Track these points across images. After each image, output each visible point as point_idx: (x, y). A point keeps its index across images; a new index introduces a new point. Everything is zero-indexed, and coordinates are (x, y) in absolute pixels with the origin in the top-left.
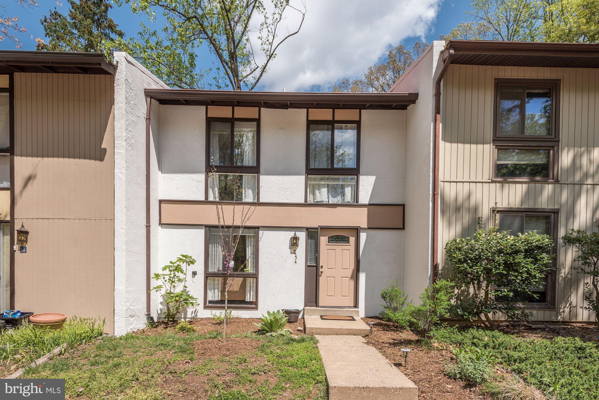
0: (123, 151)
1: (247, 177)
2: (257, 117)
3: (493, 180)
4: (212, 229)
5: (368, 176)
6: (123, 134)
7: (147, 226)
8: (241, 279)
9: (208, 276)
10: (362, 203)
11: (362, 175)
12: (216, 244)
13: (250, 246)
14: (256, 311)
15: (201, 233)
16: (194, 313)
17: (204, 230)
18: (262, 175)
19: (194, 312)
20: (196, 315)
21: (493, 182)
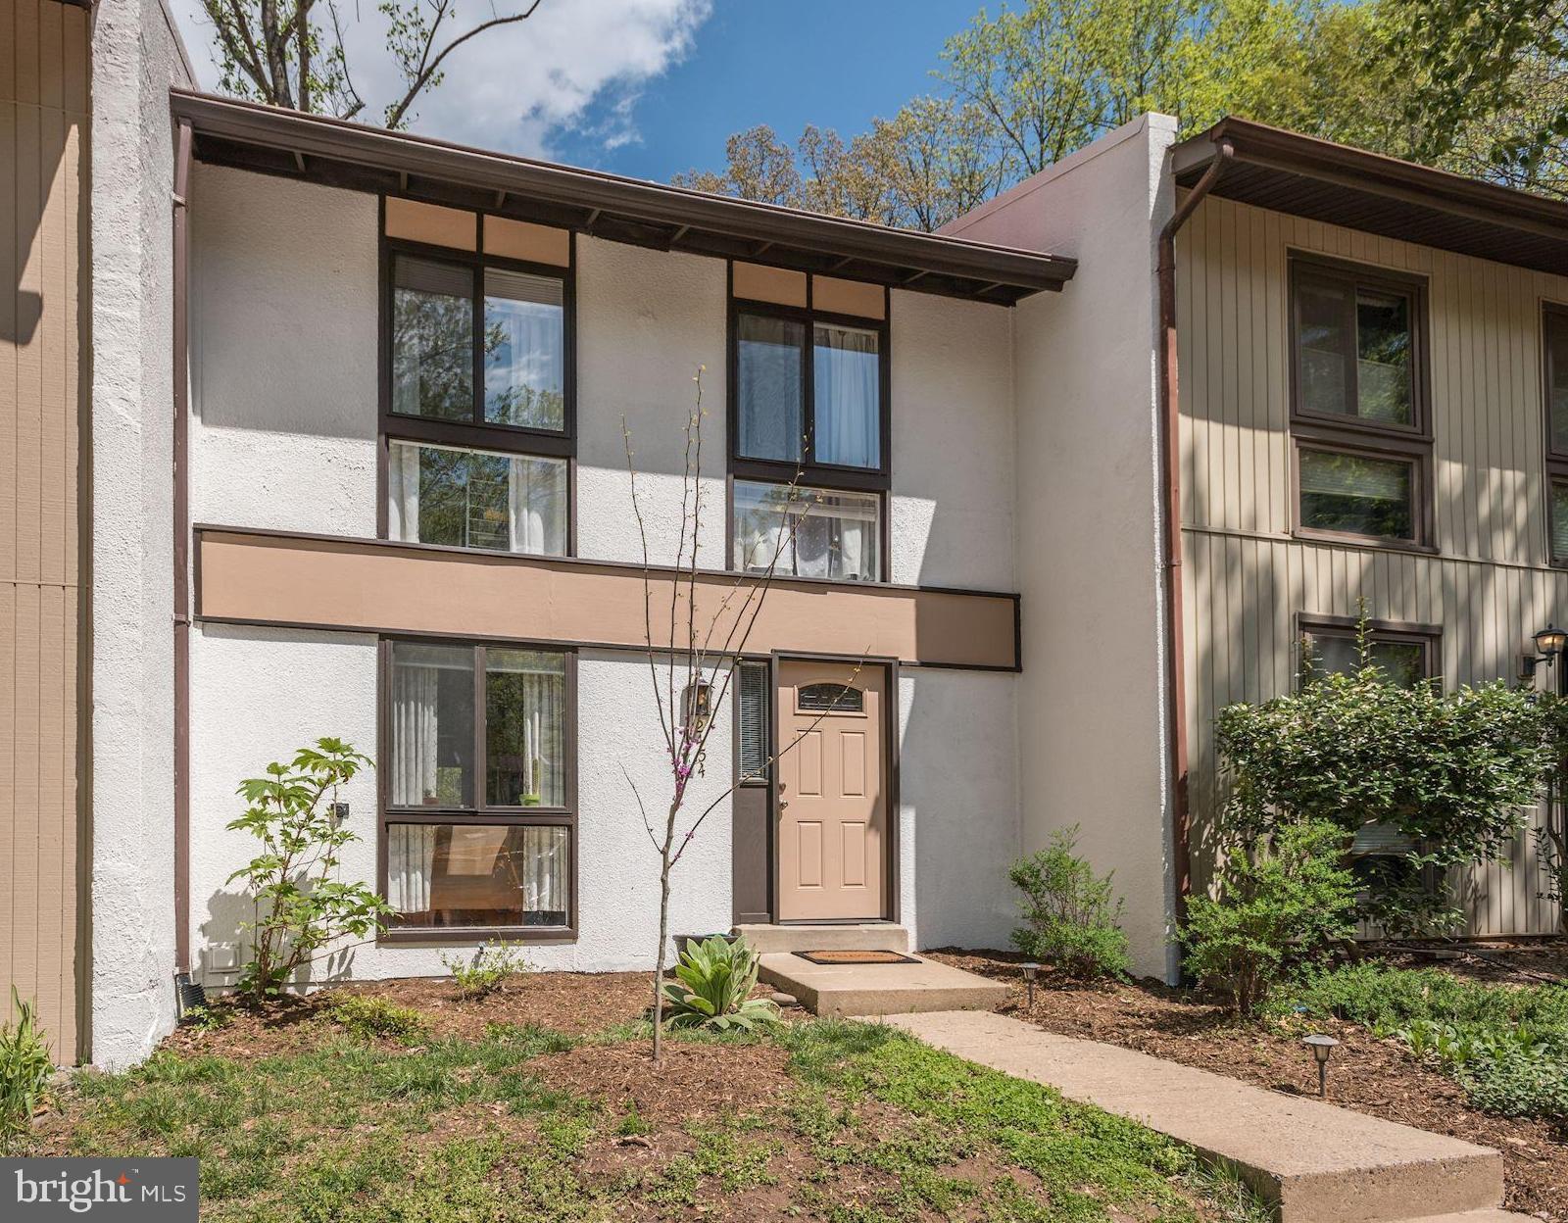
0: (133, 314)
1: (520, 468)
2: (566, 264)
3: (1296, 535)
4: (404, 647)
5: (915, 500)
6: (131, 246)
7: (177, 623)
8: (501, 832)
9: (390, 818)
10: (901, 582)
11: (898, 494)
12: (412, 703)
13: (537, 714)
14: (568, 946)
15: (364, 659)
16: (340, 965)
17: (374, 650)
18: (584, 465)
19: (336, 962)
20: (348, 972)
21: (1296, 540)
